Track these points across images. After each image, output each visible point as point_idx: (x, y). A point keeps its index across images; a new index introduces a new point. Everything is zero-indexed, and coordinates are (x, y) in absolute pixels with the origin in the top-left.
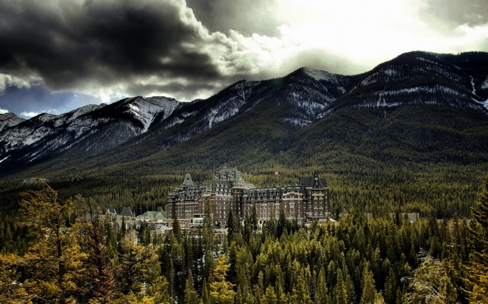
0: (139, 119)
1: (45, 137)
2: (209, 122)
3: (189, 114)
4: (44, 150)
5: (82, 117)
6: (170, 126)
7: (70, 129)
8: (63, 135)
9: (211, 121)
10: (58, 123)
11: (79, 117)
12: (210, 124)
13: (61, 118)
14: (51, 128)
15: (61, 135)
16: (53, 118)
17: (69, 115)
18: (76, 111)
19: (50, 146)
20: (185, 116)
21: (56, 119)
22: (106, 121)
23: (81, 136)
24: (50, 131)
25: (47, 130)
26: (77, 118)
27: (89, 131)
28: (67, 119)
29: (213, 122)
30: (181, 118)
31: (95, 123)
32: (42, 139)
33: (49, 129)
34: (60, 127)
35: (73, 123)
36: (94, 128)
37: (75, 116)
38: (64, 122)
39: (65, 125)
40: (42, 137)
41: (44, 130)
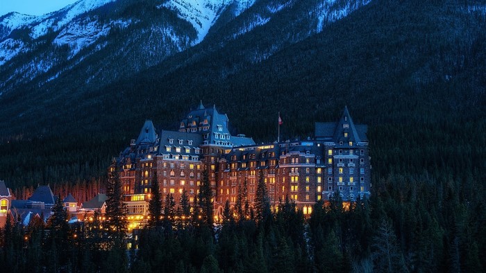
0: (188, 19)
1: (14, 59)
2: (317, 21)
3: (280, 7)
4: (8, 84)
5: (81, 19)
6: (243, 31)
7: (59, 41)
8: (45, 56)
9: (321, 19)
10: (39, 31)
11: (75, 19)
12: (320, 26)
13: (44, 20)
14: (24, 41)
15: (42, 55)
16: (30, 22)
17: (59, 15)
18: (73, 7)
19: (19, 76)
20: (274, 11)
21: (36, 24)
22: (125, 24)
23: (78, 56)
24: (22, 47)
25: (17, 46)
26: (73, 20)
27: (93, 46)
28: (55, 24)
29: (325, 21)
30: (265, 14)
31: (104, 31)
32: (8, 62)
33: (22, 44)
34: (41, 38)
35: (64, 31)
36: (102, 39)
37: (71, 15)
38: (50, 29)
39: (51, 35)
40: (8, 58)
41: (12, 44)
